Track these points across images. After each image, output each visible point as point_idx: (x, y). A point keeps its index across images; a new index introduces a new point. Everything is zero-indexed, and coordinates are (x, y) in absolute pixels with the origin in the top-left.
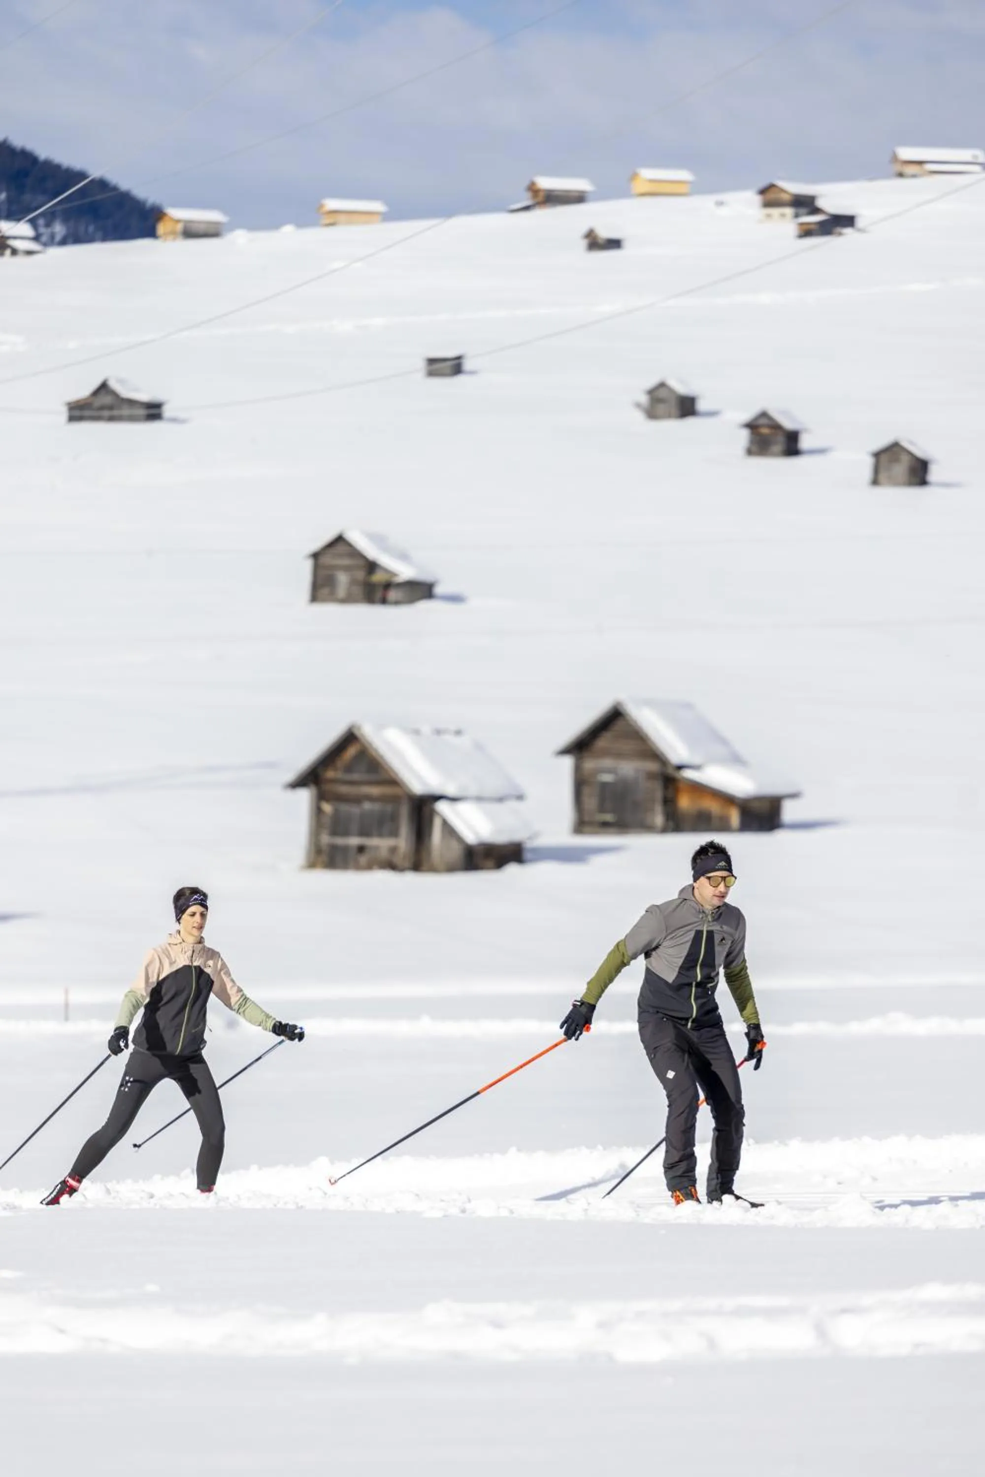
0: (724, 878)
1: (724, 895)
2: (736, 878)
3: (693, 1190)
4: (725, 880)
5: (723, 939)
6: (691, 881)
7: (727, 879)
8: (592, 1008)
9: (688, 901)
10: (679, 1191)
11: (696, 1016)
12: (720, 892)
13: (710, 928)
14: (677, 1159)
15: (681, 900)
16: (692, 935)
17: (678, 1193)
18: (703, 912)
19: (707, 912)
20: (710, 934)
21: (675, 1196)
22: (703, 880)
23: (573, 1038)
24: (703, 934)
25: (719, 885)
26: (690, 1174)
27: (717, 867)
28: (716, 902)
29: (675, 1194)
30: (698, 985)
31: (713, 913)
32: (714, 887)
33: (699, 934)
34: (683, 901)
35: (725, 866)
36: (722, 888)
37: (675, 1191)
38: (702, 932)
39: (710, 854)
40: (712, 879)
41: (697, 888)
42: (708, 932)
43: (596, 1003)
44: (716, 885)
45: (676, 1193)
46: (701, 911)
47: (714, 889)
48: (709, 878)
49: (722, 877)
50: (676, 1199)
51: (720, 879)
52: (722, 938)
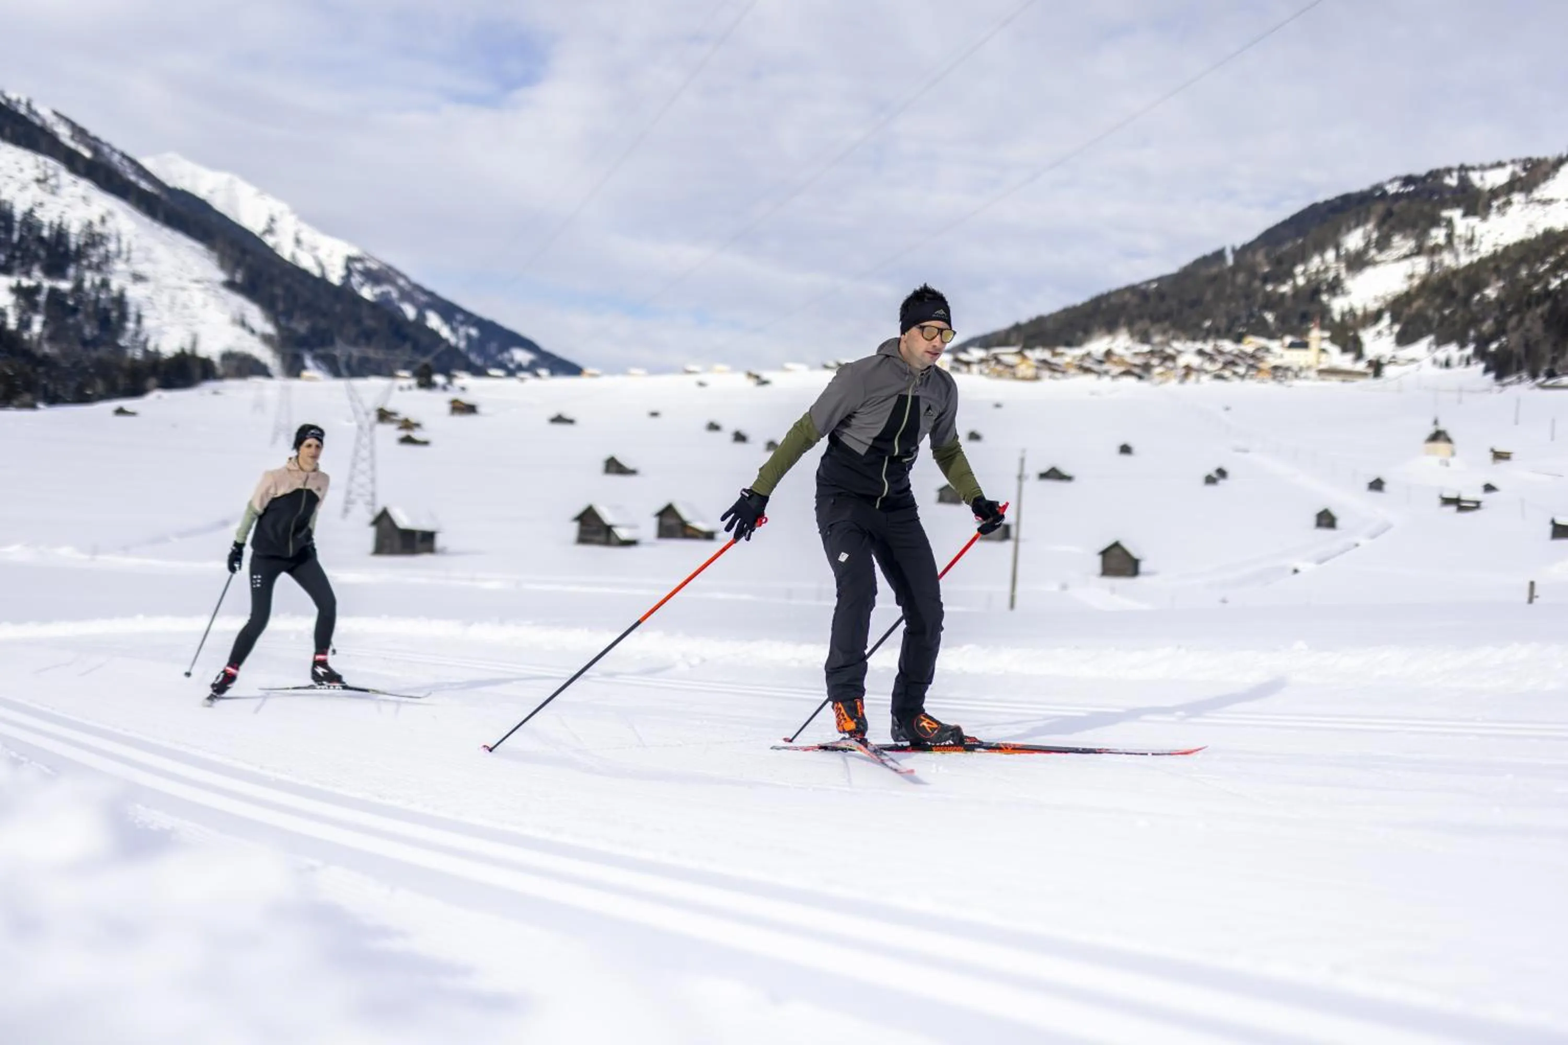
0: (941, 331)
1: (938, 352)
2: (955, 333)
3: (859, 704)
4: (941, 334)
5: (929, 408)
6: (897, 334)
7: (944, 332)
8: (765, 500)
9: (891, 358)
10: (842, 702)
11: (888, 493)
12: (934, 346)
13: (917, 394)
14: (841, 663)
15: (881, 357)
16: (894, 400)
17: (840, 705)
18: (911, 373)
19: (915, 372)
20: (916, 399)
21: (837, 708)
22: (915, 331)
23: (743, 538)
24: (908, 398)
25: (934, 338)
26: (858, 683)
27: (934, 315)
28: (927, 359)
29: (836, 705)
30: (892, 460)
31: (922, 374)
32: (926, 339)
33: (902, 399)
34: (885, 358)
35: (944, 315)
36: (937, 341)
37: (837, 703)
38: (907, 397)
39: (926, 300)
40: (926, 329)
41: (905, 342)
42: (913, 397)
43: (770, 494)
44: (929, 338)
45: (838, 705)
46: (908, 372)
47: (927, 342)
48: (923, 328)
49: (939, 329)
50: (837, 711)
51: (936, 330)
52: (927, 406)
